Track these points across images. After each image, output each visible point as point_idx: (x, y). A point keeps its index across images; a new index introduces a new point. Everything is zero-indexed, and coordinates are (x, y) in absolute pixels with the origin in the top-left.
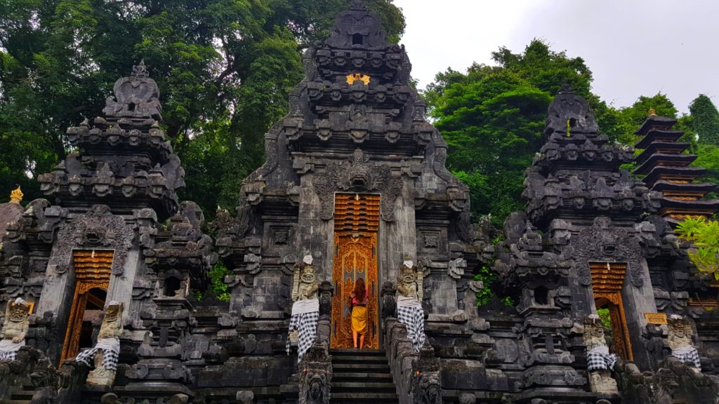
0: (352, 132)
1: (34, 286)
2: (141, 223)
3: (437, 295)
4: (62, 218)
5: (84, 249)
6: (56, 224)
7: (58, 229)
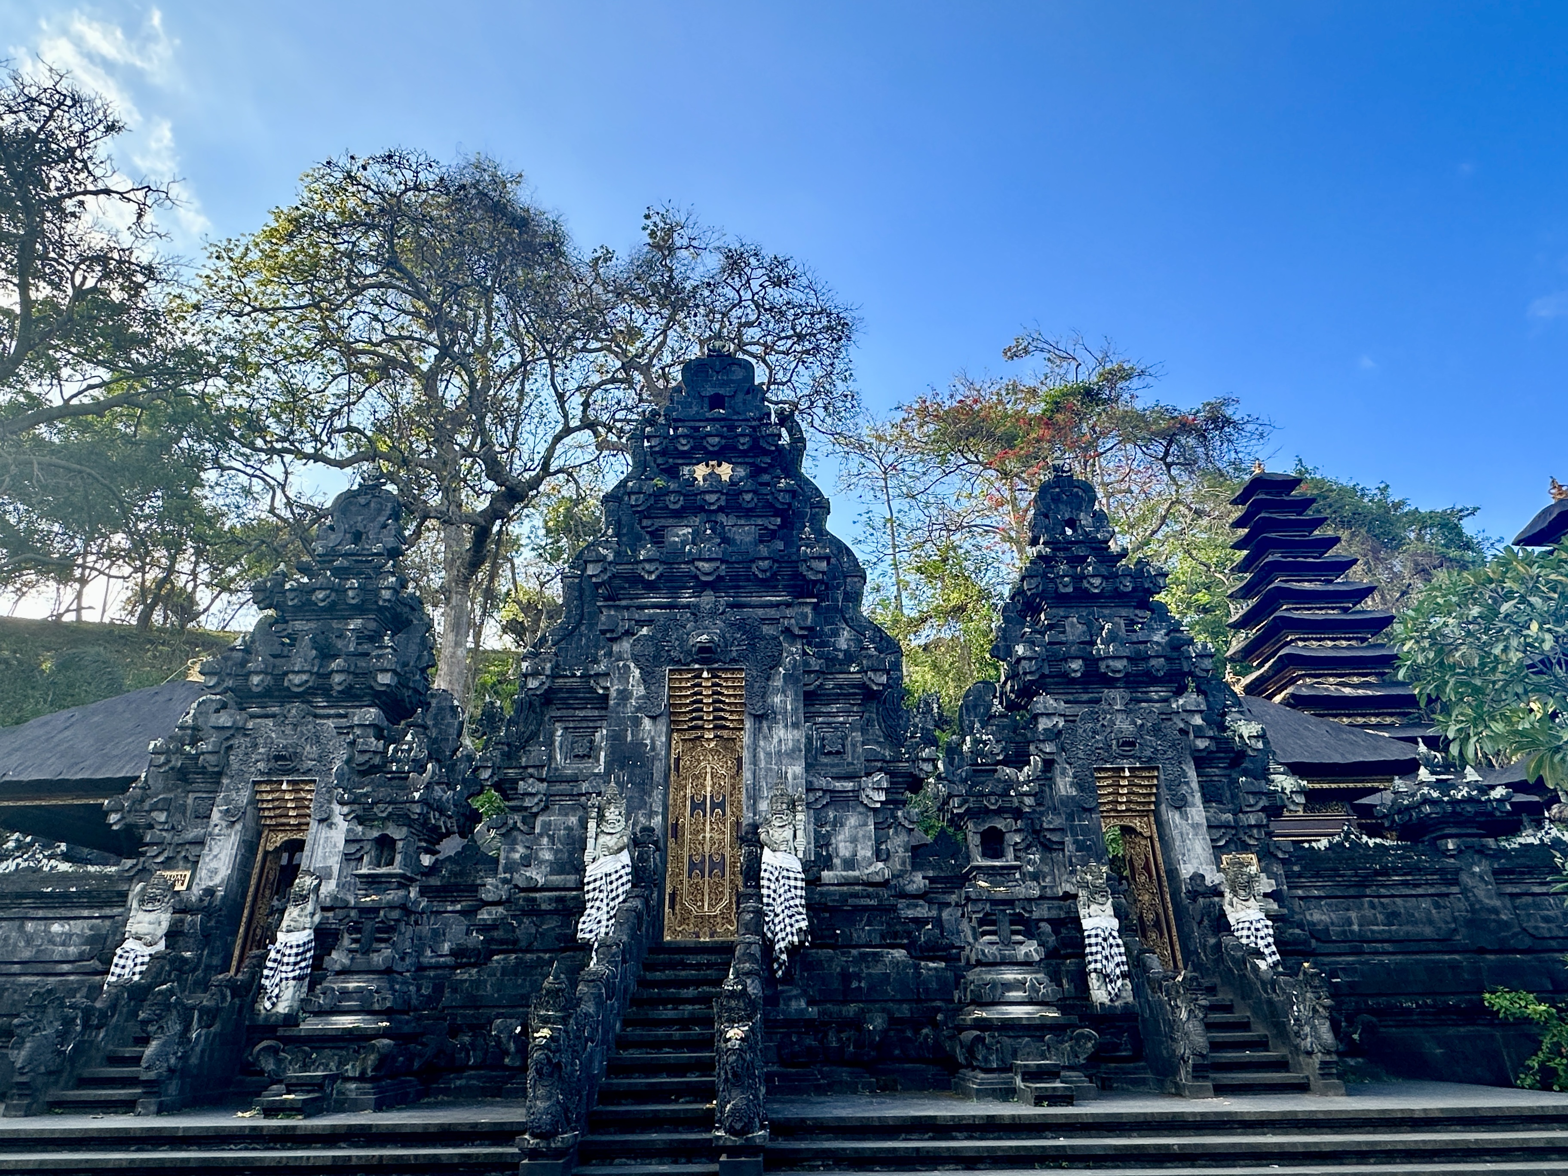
0: (697, 563)
1: (190, 843)
2: (358, 731)
3: (841, 837)
4: (238, 729)
5: (271, 777)
6: (227, 739)
7: (230, 747)
